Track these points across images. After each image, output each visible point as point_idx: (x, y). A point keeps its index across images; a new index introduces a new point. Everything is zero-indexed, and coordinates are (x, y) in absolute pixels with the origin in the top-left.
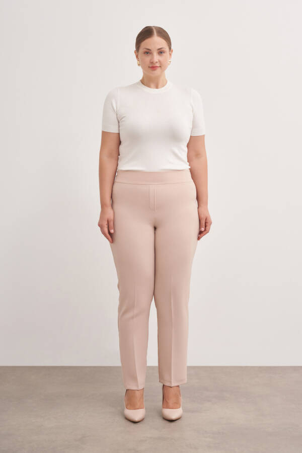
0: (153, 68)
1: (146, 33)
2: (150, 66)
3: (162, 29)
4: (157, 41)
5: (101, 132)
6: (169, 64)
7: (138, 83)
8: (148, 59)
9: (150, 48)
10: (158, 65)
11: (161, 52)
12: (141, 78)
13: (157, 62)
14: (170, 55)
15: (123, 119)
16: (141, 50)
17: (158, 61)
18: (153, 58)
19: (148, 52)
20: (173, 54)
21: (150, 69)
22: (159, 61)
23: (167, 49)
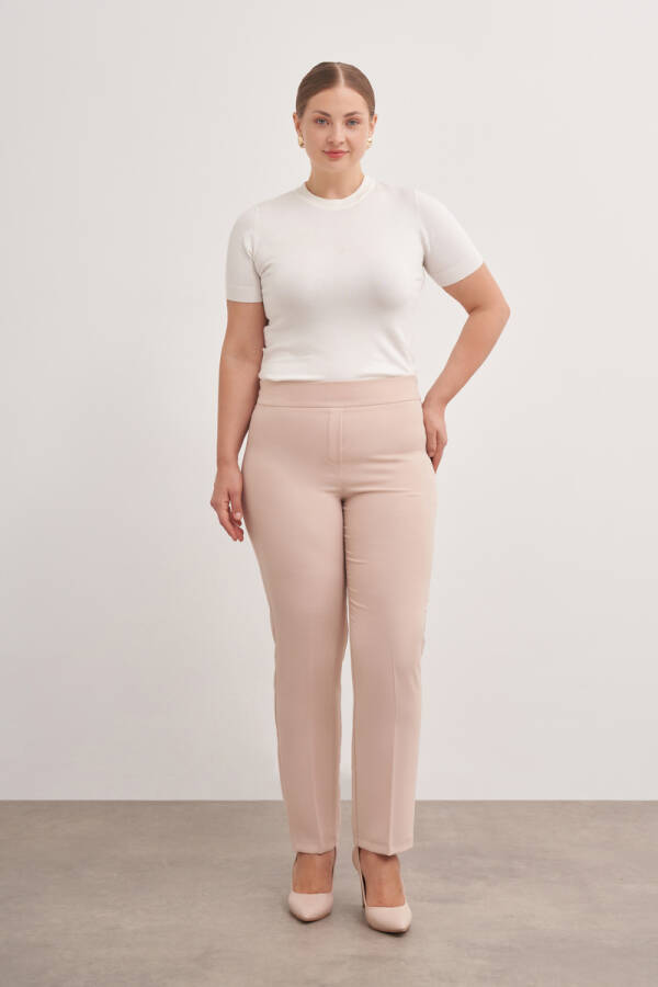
0: (333, 154)
1: (321, 78)
2: (327, 150)
3: (356, 70)
4: (342, 98)
5: (225, 303)
6: (368, 147)
7: (299, 191)
8: (322, 134)
9: (328, 111)
10: (344, 148)
11: (351, 121)
12: (307, 179)
13: (342, 143)
14: (372, 127)
15: (267, 271)
16: (309, 114)
17: (343, 140)
18: (334, 132)
19: (323, 120)
20: (378, 126)
21: (325, 158)
22: (348, 141)
23: (365, 116)
